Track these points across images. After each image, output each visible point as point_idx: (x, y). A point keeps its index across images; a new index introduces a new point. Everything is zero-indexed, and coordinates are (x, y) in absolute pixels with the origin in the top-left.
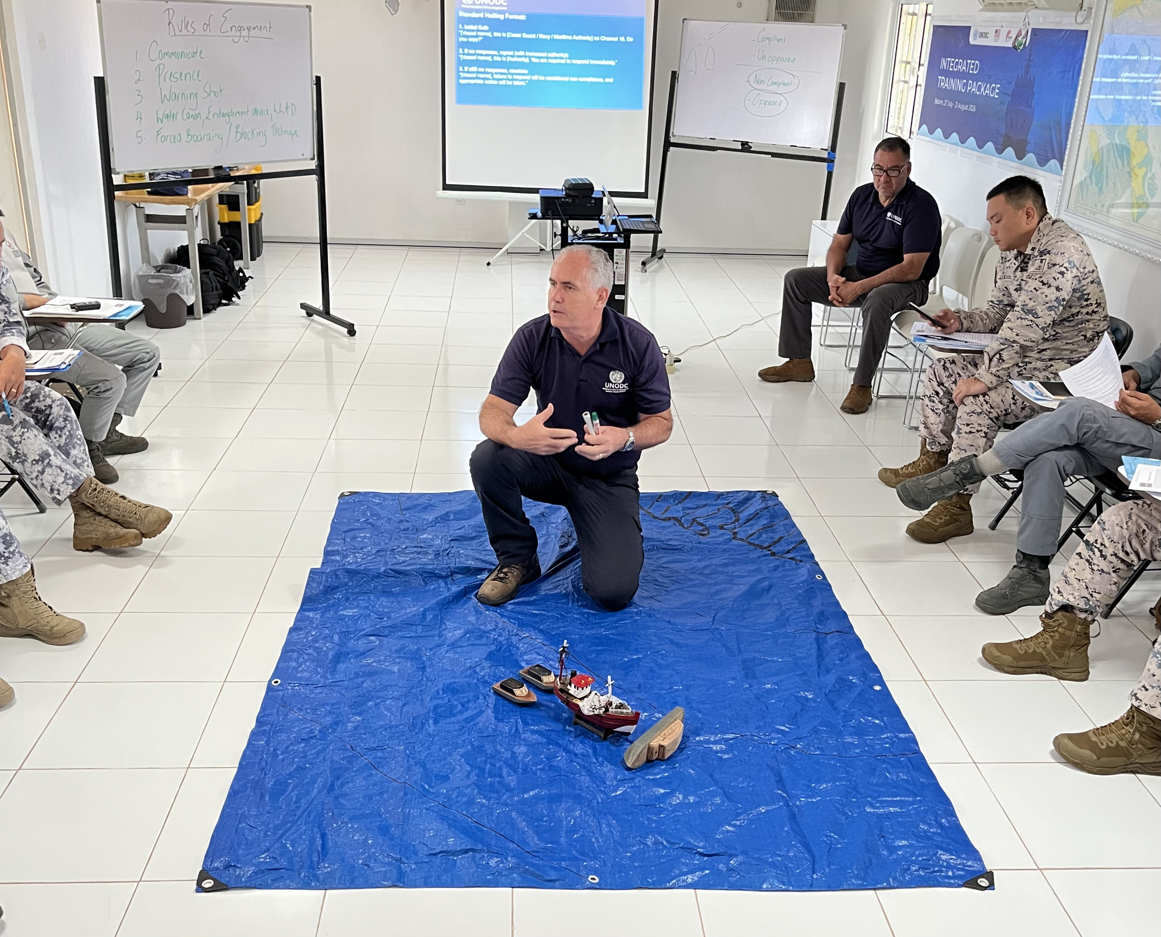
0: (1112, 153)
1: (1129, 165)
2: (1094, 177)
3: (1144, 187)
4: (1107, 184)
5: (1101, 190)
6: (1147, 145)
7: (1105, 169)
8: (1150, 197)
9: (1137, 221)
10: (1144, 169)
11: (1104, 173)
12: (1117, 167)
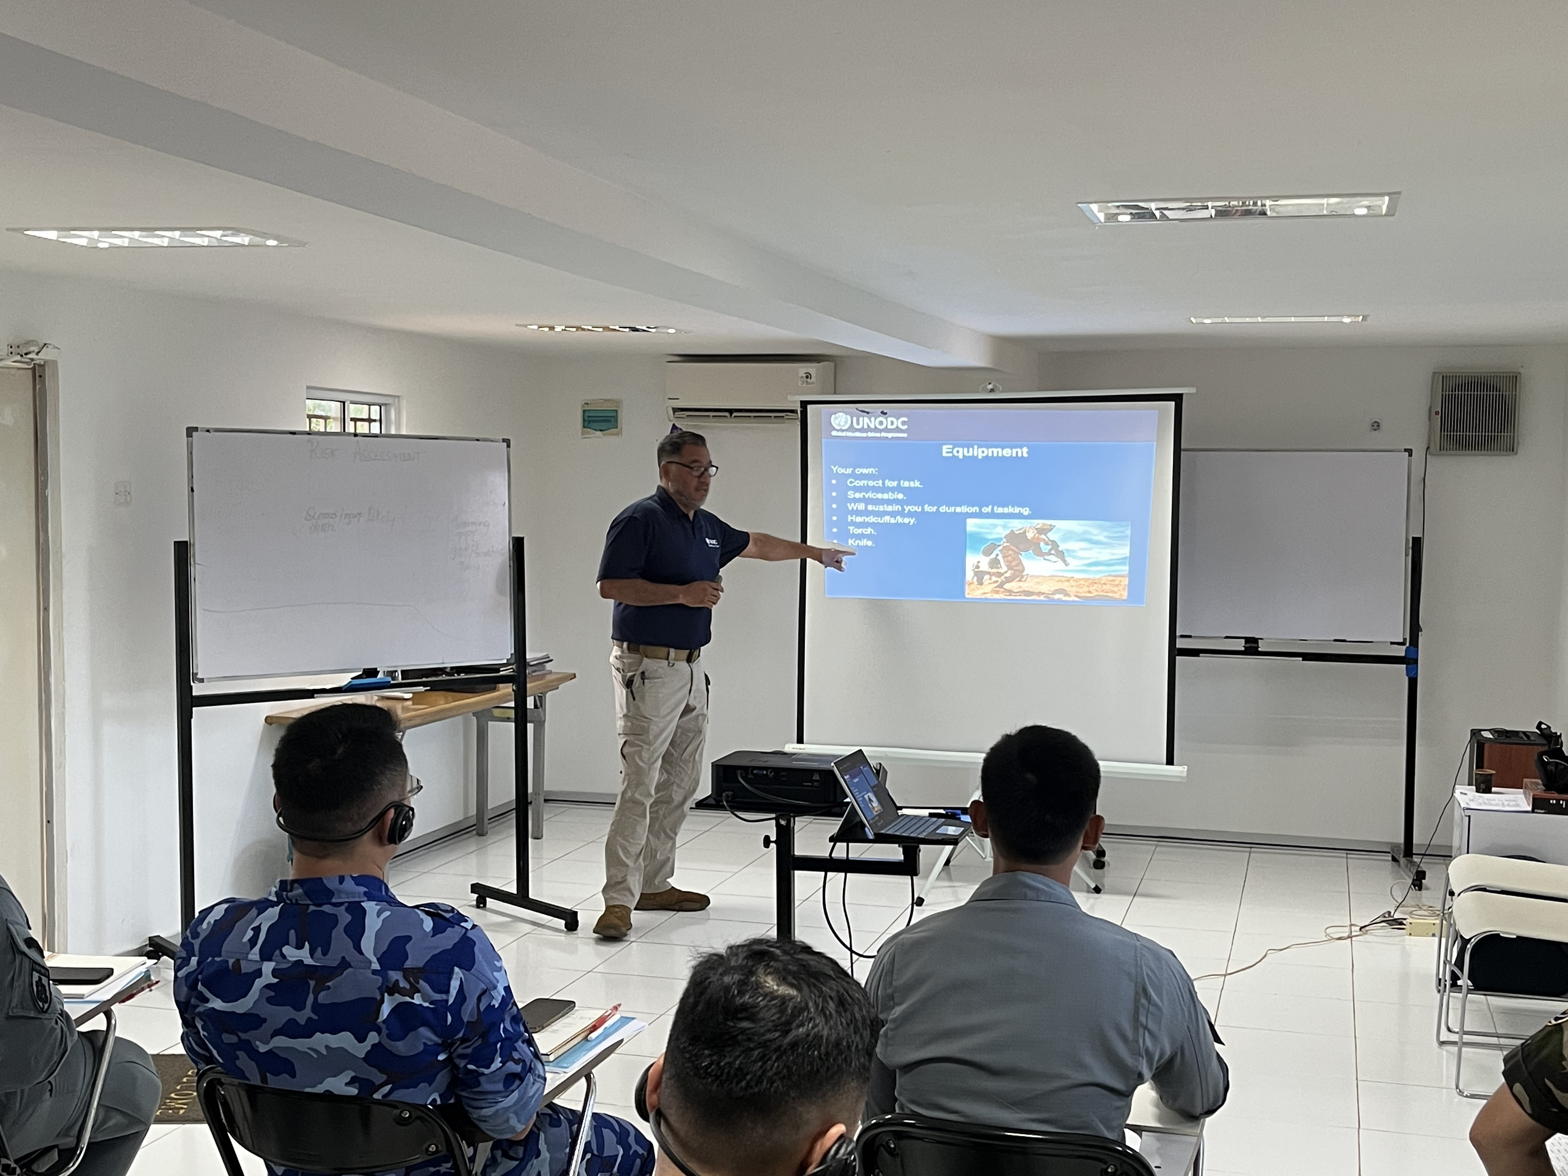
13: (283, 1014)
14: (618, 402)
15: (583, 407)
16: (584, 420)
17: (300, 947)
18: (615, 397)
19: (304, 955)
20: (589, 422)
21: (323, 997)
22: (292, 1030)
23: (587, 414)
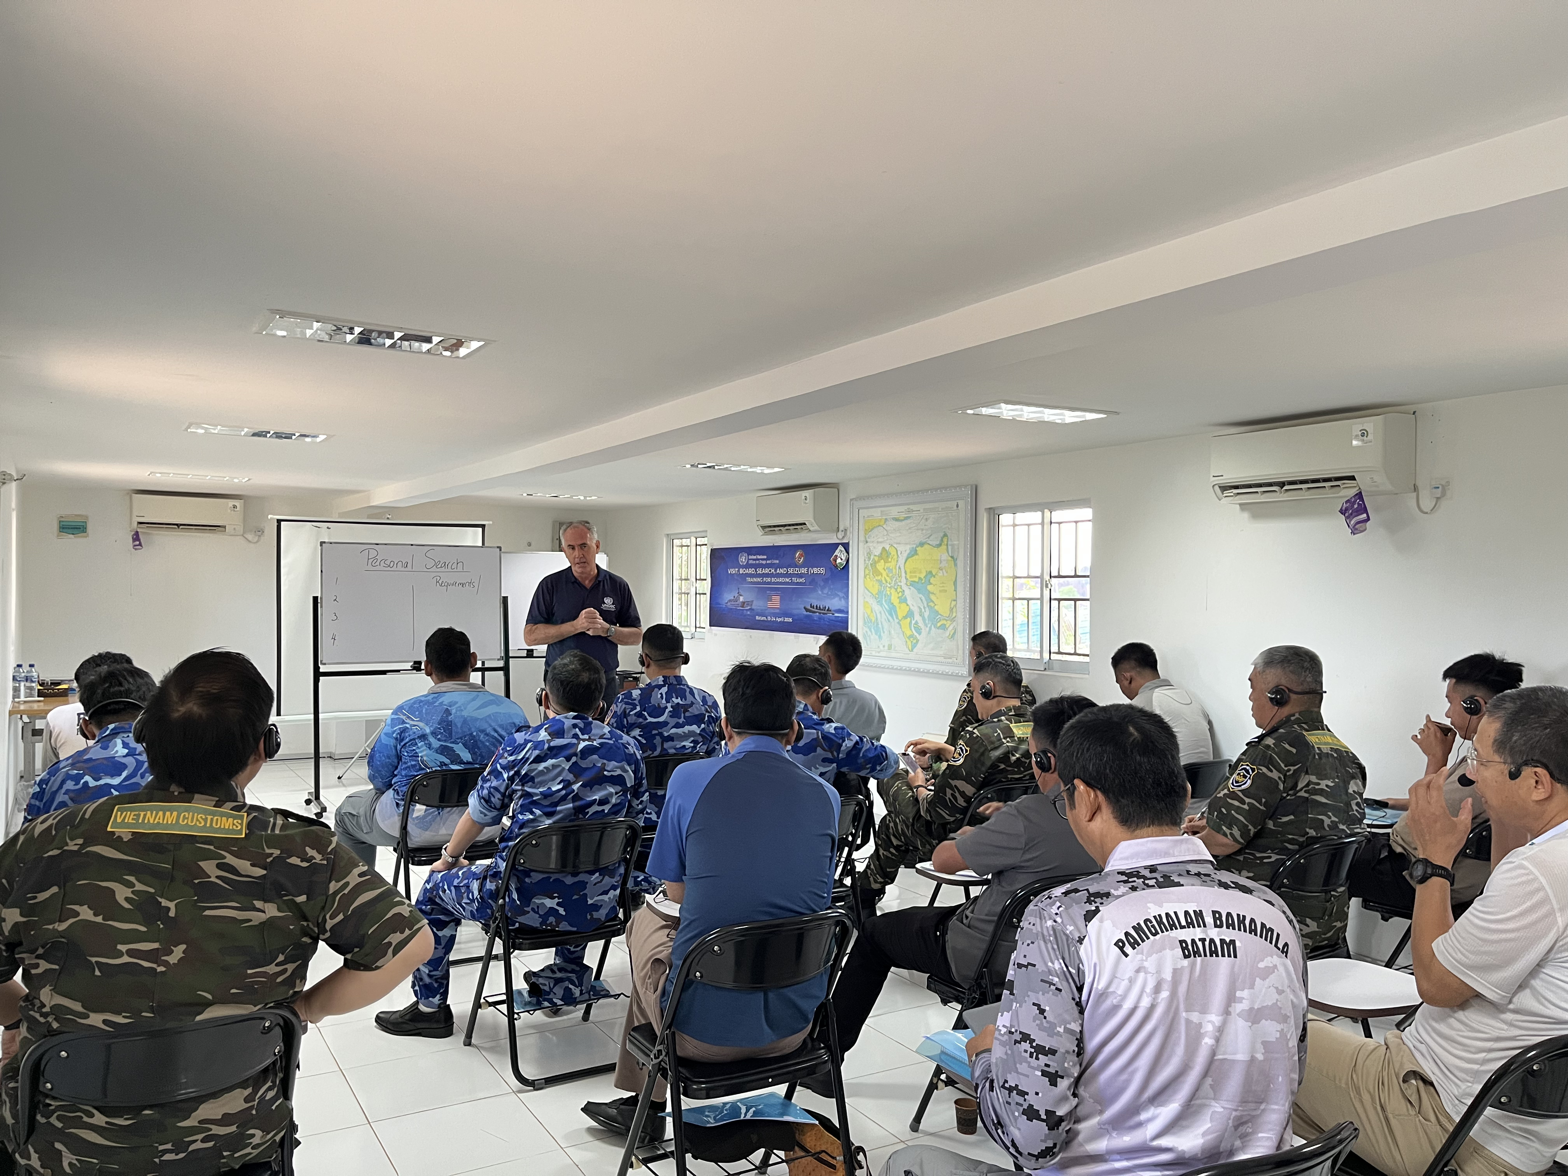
0: (883, 612)
1: (897, 618)
2: (873, 630)
3: (911, 630)
4: (884, 632)
5: (880, 637)
6: (907, 605)
7: (880, 623)
8: (917, 635)
9: (912, 651)
10: (909, 619)
11: (880, 626)
12: (889, 621)
13: (673, 721)
14: (87, 517)
15: (58, 518)
16: (60, 528)
17: (677, 698)
18: (84, 513)
19: (679, 700)
20: (63, 528)
21: (687, 714)
22: (678, 726)
23: (62, 523)
